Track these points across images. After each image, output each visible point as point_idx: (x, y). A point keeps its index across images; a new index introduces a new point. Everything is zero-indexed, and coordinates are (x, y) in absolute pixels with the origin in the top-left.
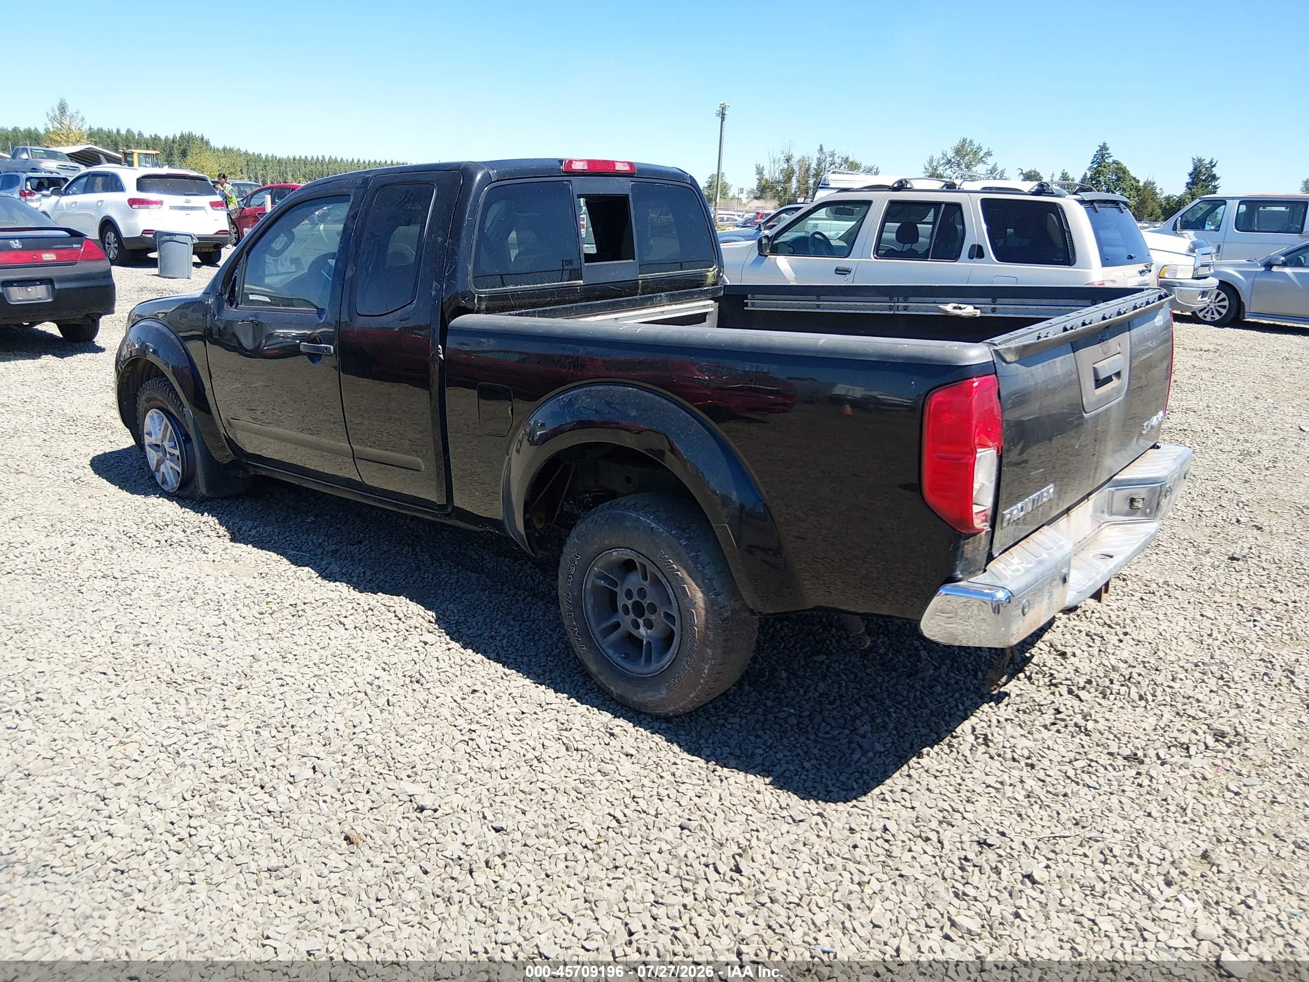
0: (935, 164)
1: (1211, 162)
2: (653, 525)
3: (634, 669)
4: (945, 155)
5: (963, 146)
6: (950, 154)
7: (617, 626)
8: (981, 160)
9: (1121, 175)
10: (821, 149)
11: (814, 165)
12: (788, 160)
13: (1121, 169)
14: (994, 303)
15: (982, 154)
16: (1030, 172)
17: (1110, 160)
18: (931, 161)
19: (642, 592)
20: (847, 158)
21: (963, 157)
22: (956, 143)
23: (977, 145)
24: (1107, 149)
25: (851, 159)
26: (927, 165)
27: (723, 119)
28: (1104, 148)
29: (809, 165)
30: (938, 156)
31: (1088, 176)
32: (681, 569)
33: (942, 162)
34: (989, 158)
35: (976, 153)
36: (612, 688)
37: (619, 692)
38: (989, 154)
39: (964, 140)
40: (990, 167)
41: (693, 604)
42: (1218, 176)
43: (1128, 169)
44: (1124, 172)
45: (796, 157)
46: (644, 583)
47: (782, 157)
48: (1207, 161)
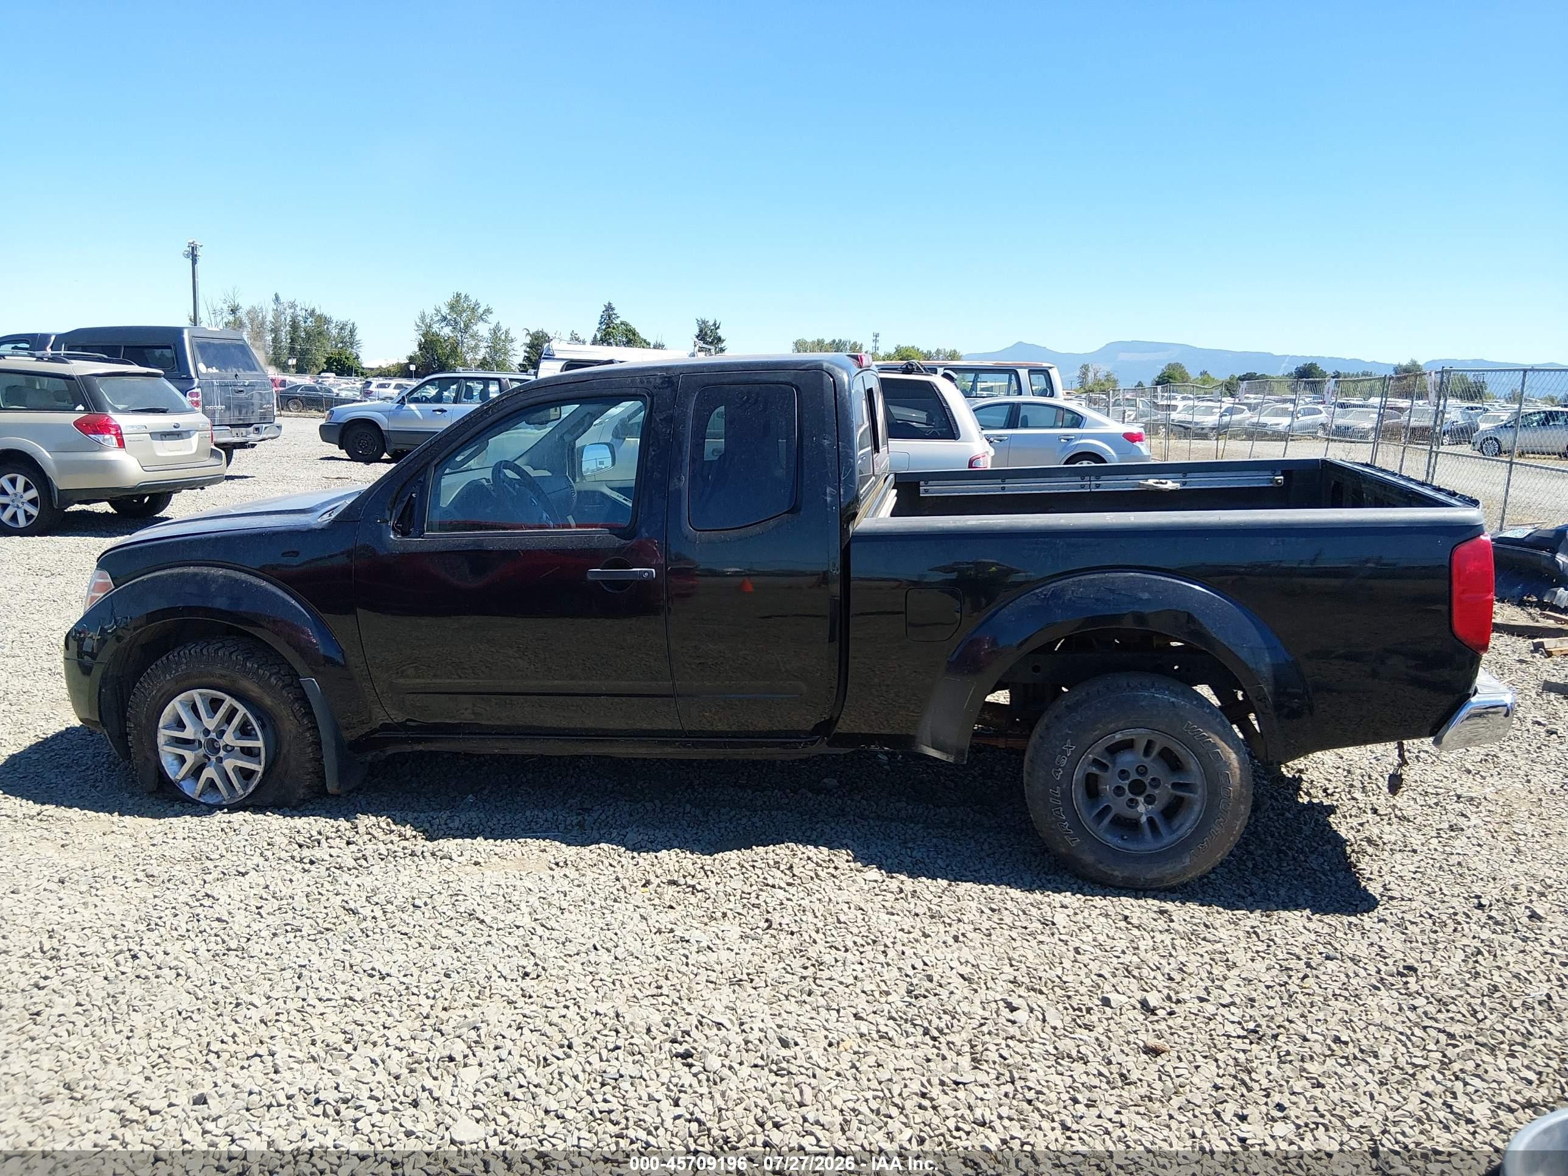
0: (428, 321)
1: (715, 324)
2: (1172, 699)
3: (1142, 847)
4: (438, 311)
5: (457, 301)
6: (445, 310)
7: (1107, 809)
8: (481, 318)
9: (631, 337)
10: (277, 298)
11: (270, 318)
12: (234, 311)
13: (630, 331)
14: (1184, 477)
15: (481, 311)
16: (538, 332)
17: (618, 321)
18: (423, 318)
19: (1142, 770)
20: (313, 311)
21: (460, 314)
22: (449, 298)
23: (474, 301)
24: (613, 309)
25: (318, 312)
26: (418, 321)
27: (194, 262)
28: (609, 308)
29: (264, 318)
30: (430, 311)
31: (599, 337)
32: (1212, 735)
33: (436, 319)
34: (490, 316)
35: (473, 310)
36: (1116, 873)
37: (1126, 874)
38: (488, 311)
39: (458, 295)
40: (492, 326)
41: (1227, 765)
42: (723, 338)
43: (637, 330)
44: (634, 334)
45: (245, 306)
46: (1145, 759)
47: (225, 307)
48: (711, 323)
